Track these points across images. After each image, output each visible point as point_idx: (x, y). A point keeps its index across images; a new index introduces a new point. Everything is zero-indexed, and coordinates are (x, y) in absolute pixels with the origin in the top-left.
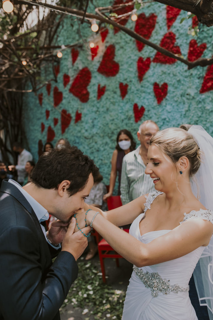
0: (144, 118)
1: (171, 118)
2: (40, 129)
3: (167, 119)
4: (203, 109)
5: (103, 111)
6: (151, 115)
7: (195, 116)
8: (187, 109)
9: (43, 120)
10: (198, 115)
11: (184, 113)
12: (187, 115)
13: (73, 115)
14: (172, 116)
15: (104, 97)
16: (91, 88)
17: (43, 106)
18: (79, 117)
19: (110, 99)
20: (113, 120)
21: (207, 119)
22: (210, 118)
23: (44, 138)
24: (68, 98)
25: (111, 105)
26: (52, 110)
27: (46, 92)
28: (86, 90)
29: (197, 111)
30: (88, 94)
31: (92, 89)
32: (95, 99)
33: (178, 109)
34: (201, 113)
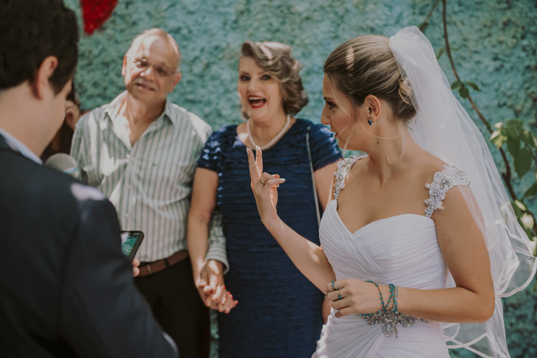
0: (113, 22)
1: (194, 29)
3: (185, 32)
4: (286, 11)
6: (135, 17)
7: (263, 29)
8: (242, 7)
10: (271, 24)
11: (234, 18)
12: (241, 23)
14: (197, 23)
21: (295, 37)
22: (303, 37)
29: (269, 14)
33: (216, 7)
34: (280, 20)
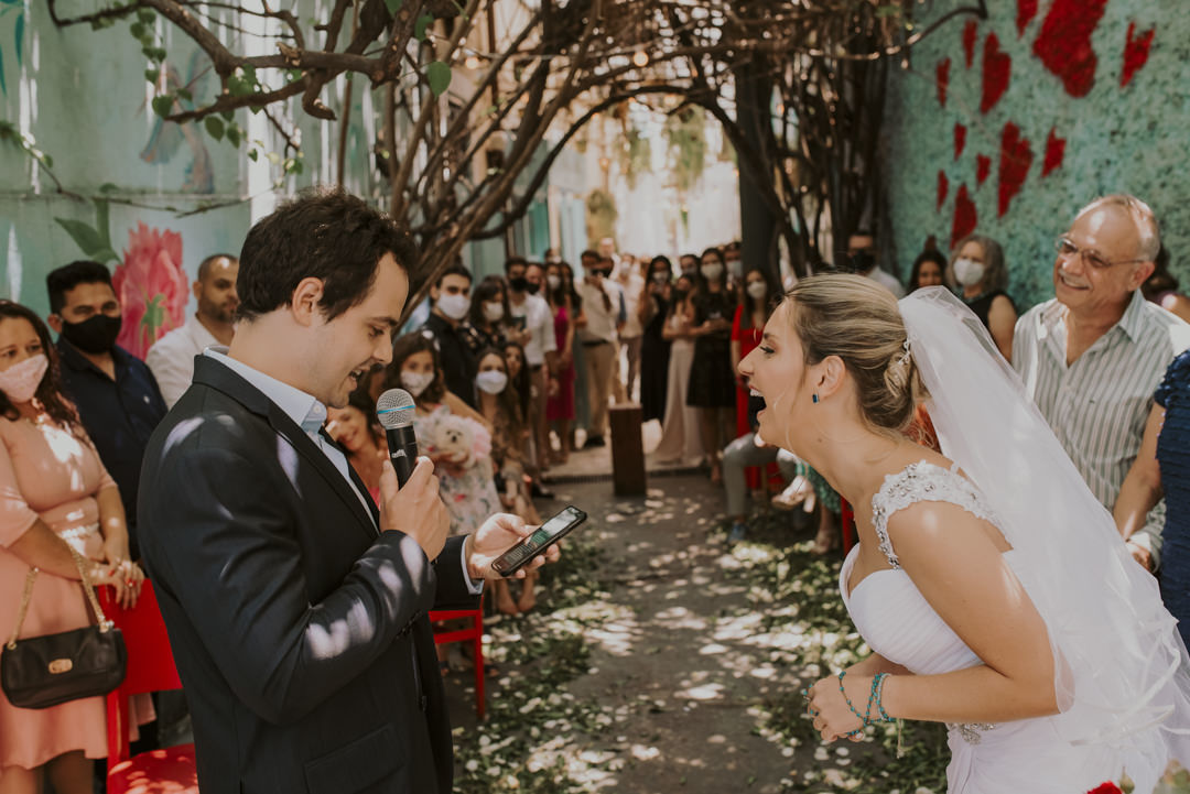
2: (934, 196)
5: (1135, 134)
9: (945, 162)
13: (1038, 149)
15: (1143, 76)
16: (1103, 36)
17: (949, 107)
18: (1055, 151)
19: (1165, 83)
20: (1169, 170)
23: (941, 228)
24: (1026, 76)
25: (1168, 107)
26: (974, 124)
27: (962, 54)
28: (1088, 44)
30: (1092, 61)
31: (1107, 44)
32: (1114, 83)
